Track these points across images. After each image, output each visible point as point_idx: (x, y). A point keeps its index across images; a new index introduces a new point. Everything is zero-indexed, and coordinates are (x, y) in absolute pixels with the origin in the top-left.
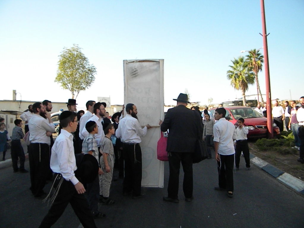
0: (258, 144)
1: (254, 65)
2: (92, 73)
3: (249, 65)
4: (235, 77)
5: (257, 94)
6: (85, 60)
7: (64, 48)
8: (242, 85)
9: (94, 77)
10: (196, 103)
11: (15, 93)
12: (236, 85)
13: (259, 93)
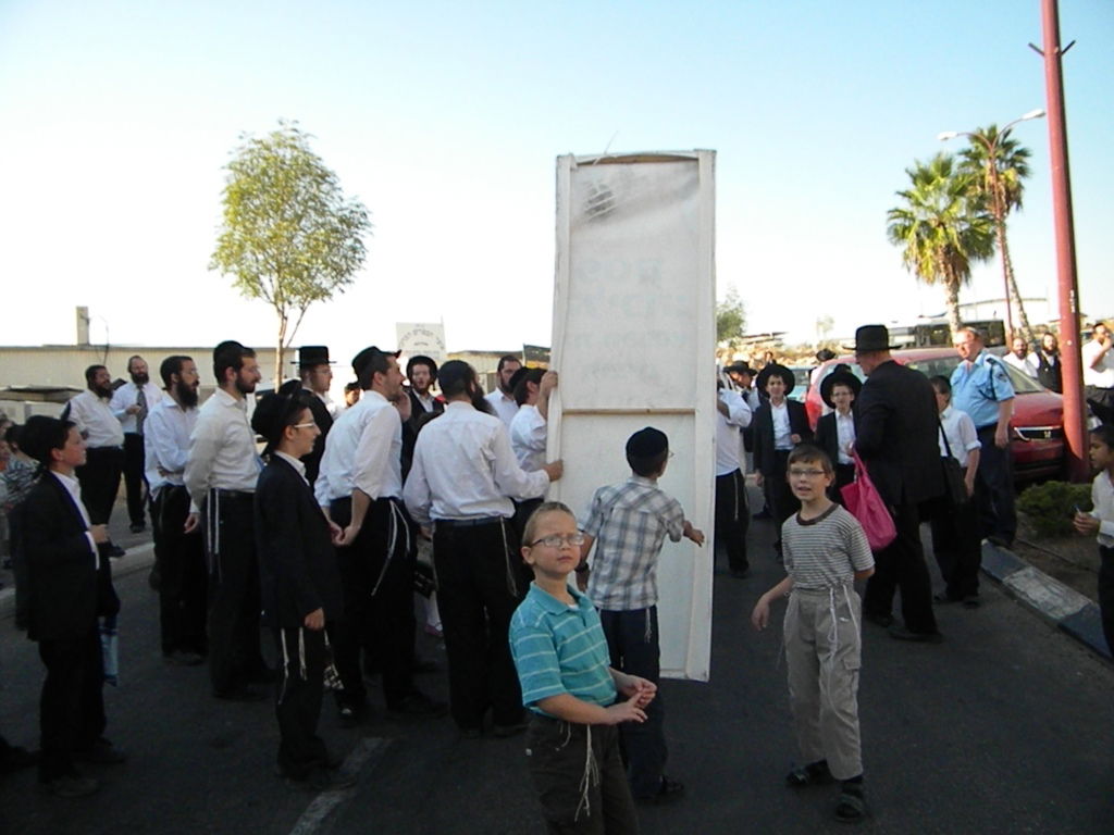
0: (1031, 507)
1: (992, 187)
2: (356, 230)
3: (970, 188)
4: (918, 235)
5: (1004, 296)
6: (326, 182)
7: (241, 137)
8: (944, 263)
9: (363, 247)
10: (771, 337)
11: (83, 317)
12: (924, 266)
13: (1012, 295)
